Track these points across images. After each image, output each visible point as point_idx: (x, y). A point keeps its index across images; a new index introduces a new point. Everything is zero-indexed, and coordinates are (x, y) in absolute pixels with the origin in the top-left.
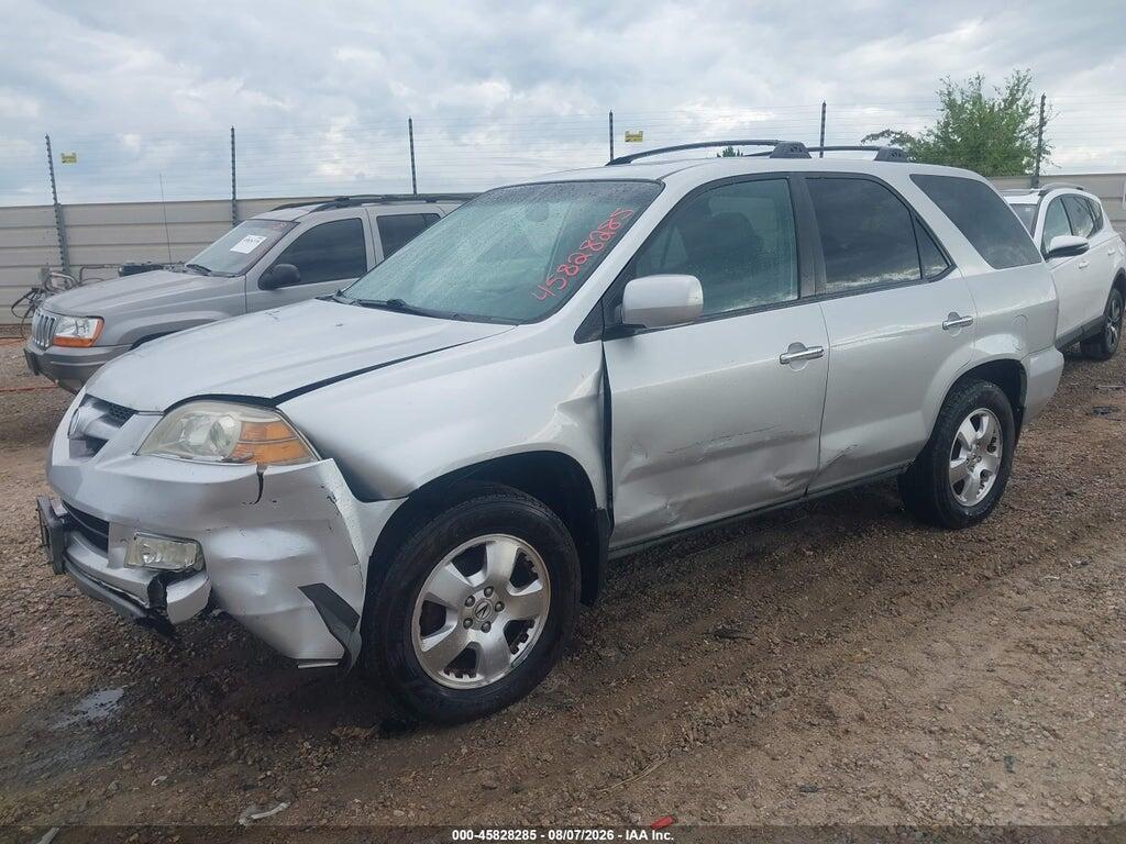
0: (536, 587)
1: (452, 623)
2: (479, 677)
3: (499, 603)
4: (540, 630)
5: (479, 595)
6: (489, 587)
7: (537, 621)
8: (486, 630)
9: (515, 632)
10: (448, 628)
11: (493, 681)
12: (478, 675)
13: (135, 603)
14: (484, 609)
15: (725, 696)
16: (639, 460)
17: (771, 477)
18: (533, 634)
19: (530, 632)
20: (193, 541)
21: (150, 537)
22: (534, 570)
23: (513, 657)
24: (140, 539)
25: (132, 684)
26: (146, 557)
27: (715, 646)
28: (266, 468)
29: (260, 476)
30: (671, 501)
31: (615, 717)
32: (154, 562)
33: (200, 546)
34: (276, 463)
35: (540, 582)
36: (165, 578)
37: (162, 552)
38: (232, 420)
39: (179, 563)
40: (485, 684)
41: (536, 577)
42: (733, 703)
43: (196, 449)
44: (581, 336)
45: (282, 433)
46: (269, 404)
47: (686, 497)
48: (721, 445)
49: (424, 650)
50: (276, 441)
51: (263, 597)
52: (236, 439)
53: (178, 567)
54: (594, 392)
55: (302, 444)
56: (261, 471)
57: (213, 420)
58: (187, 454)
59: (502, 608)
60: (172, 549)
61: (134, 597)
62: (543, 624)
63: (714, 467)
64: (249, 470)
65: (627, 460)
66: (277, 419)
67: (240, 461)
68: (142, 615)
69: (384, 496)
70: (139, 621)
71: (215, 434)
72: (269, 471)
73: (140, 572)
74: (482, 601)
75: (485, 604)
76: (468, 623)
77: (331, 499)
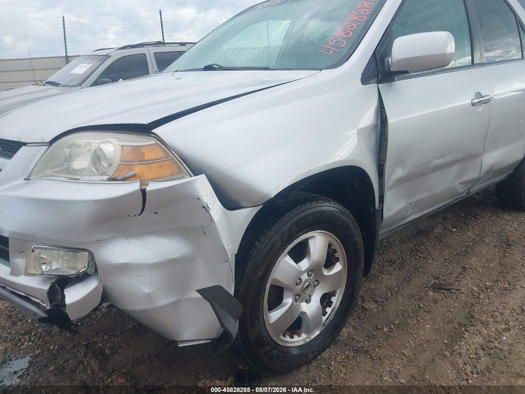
0: (338, 267)
1: (288, 301)
2: (304, 336)
3: (316, 281)
4: (341, 298)
5: (305, 277)
6: (310, 271)
7: (338, 292)
8: (308, 301)
9: (326, 300)
10: (286, 304)
11: (313, 337)
12: (303, 335)
13: (37, 305)
14: (308, 287)
15: (475, 336)
16: (399, 173)
17: (457, 183)
18: (336, 300)
19: (334, 299)
20: (84, 250)
21: (46, 249)
22: (336, 255)
23: (324, 318)
24: (37, 251)
25: (37, 352)
26: (44, 267)
27: (438, 296)
28: (147, 185)
29: (144, 192)
30: (409, 201)
31: (404, 357)
32: (50, 270)
33: (91, 254)
34: (155, 180)
35: (340, 263)
36: (62, 282)
37: (57, 261)
38: (111, 145)
39: (73, 268)
40: (308, 340)
41: (337, 260)
42: (479, 340)
43: (81, 172)
44: (365, 80)
45: (158, 154)
46: (145, 129)
47: (417, 198)
48: (440, 161)
49: (271, 323)
50: (154, 161)
51: (149, 294)
52: (117, 161)
53: (73, 272)
54: (375, 122)
55: (175, 162)
56: (143, 187)
57: (94, 147)
58: (73, 176)
59: (318, 283)
60: (66, 258)
61: (37, 300)
62: (342, 293)
63: (433, 177)
64: (133, 187)
65: (394, 173)
66: (152, 142)
67: (124, 179)
68: (44, 315)
69: (244, 205)
70: (41, 320)
71: (98, 157)
72: (151, 187)
73: (39, 278)
74: (306, 281)
75: (307, 283)
76: (298, 297)
77: (206, 208)
